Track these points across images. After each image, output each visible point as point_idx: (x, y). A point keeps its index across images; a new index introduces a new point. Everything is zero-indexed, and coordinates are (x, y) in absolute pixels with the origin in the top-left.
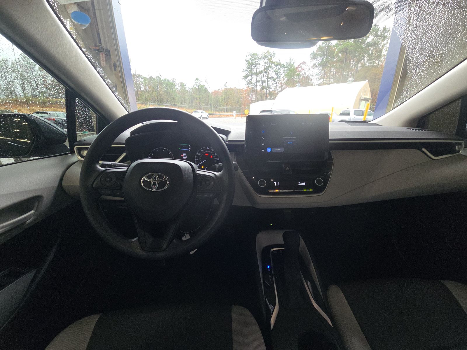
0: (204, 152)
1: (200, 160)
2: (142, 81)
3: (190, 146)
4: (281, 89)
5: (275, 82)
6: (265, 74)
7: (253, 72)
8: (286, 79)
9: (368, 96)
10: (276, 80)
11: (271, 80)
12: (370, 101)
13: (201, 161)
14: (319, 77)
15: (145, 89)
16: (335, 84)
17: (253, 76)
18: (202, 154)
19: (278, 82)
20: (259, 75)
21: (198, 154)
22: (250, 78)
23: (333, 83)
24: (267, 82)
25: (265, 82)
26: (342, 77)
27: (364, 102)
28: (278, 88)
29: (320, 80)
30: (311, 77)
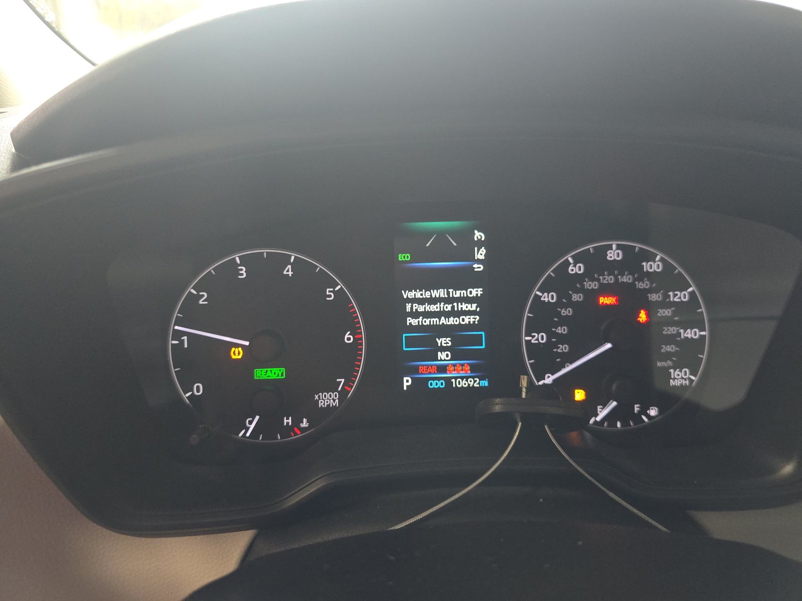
0: (593, 279)
1: (562, 339)
3: (478, 235)
13: (564, 348)
18: (576, 297)
21: (546, 298)
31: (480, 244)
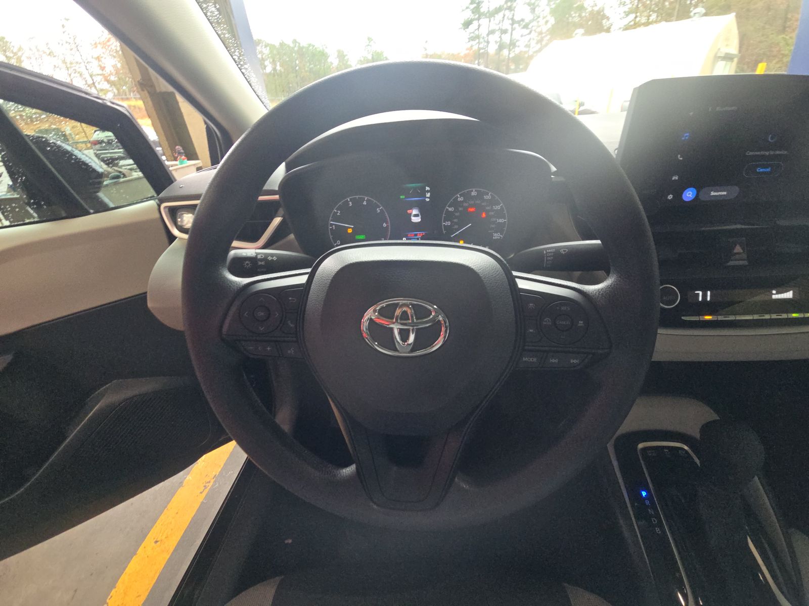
0: (466, 202)
1: (456, 223)
2: (266, 51)
3: (427, 188)
4: (539, 46)
5: (528, 31)
6: (507, 13)
7: (482, 10)
8: (552, 21)
9: (734, 49)
10: (530, 26)
11: (519, 26)
12: (736, 60)
13: (456, 227)
14: (626, 9)
15: (275, 69)
16: (664, 23)
17: (481, 21)
18: (461, 209)
19: (535, 31)
20: (495, 17)
21: (450, 209)
22: (475, 25)
23: (656, 22)
24: (510, 31)
25: (504, 32)
26: (677, 6)
27: (724, 63)
28: (533, 43)
29: (627, 15)
30: (607, 12)
31: (428, 191)
